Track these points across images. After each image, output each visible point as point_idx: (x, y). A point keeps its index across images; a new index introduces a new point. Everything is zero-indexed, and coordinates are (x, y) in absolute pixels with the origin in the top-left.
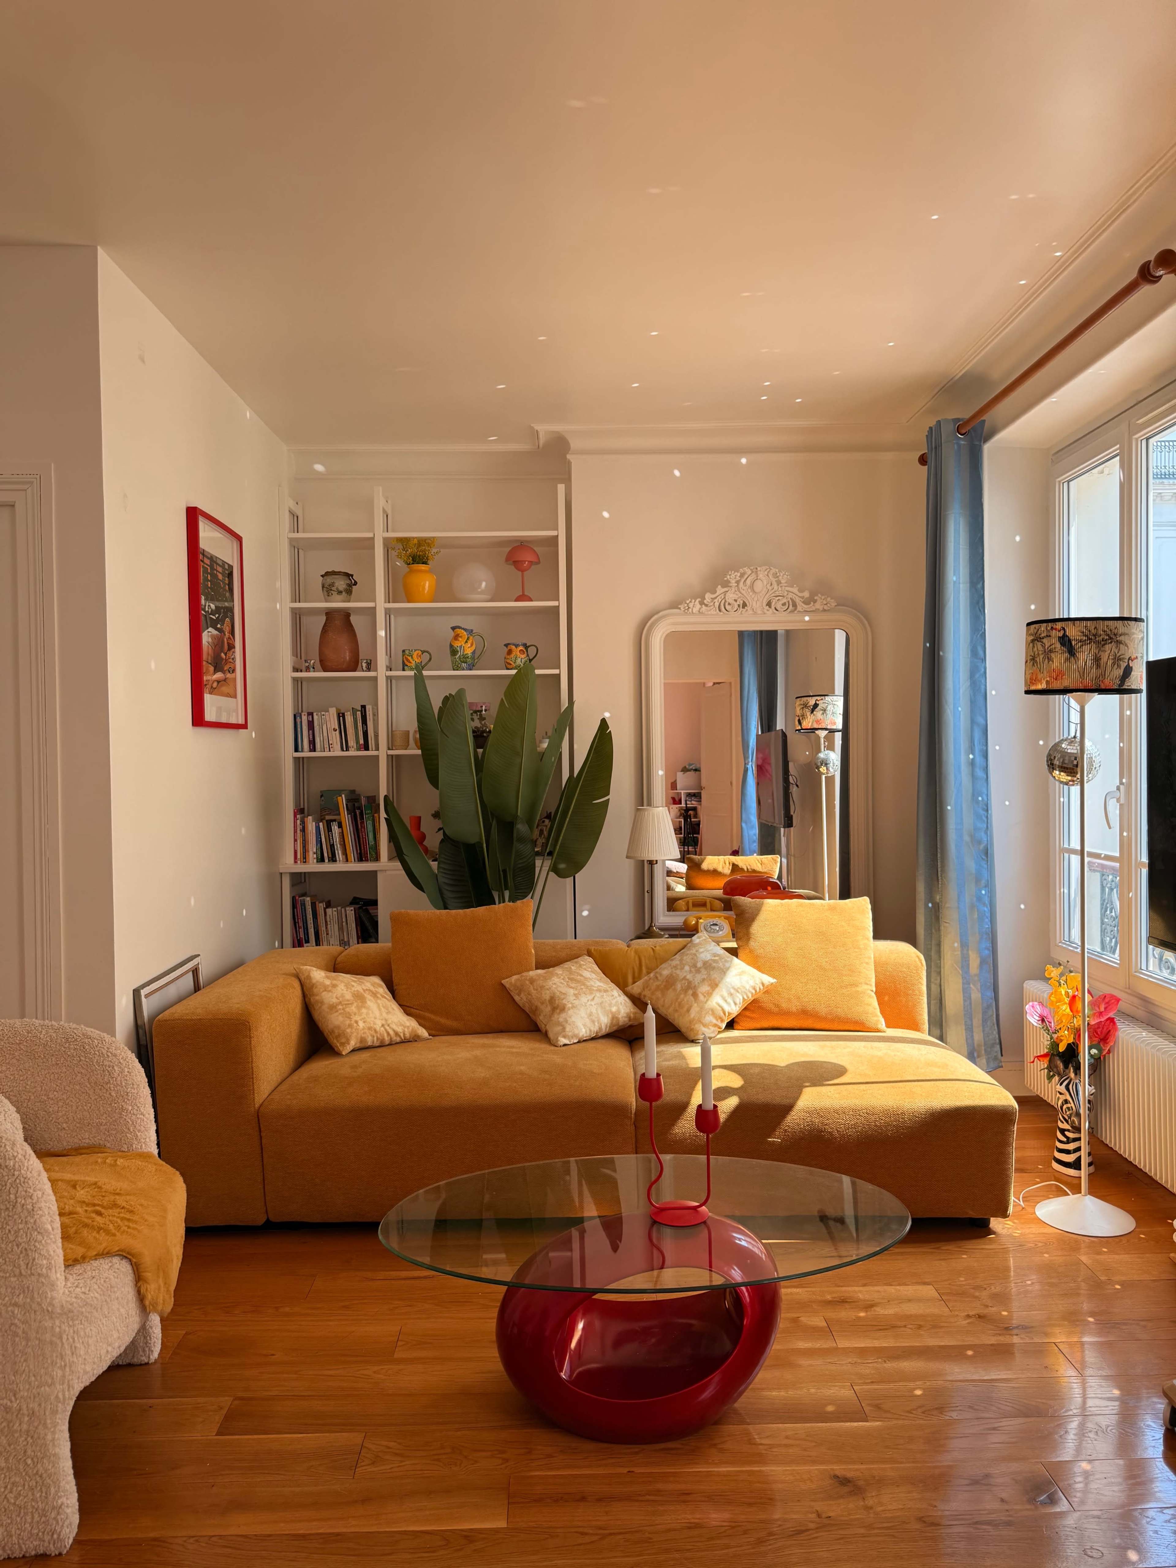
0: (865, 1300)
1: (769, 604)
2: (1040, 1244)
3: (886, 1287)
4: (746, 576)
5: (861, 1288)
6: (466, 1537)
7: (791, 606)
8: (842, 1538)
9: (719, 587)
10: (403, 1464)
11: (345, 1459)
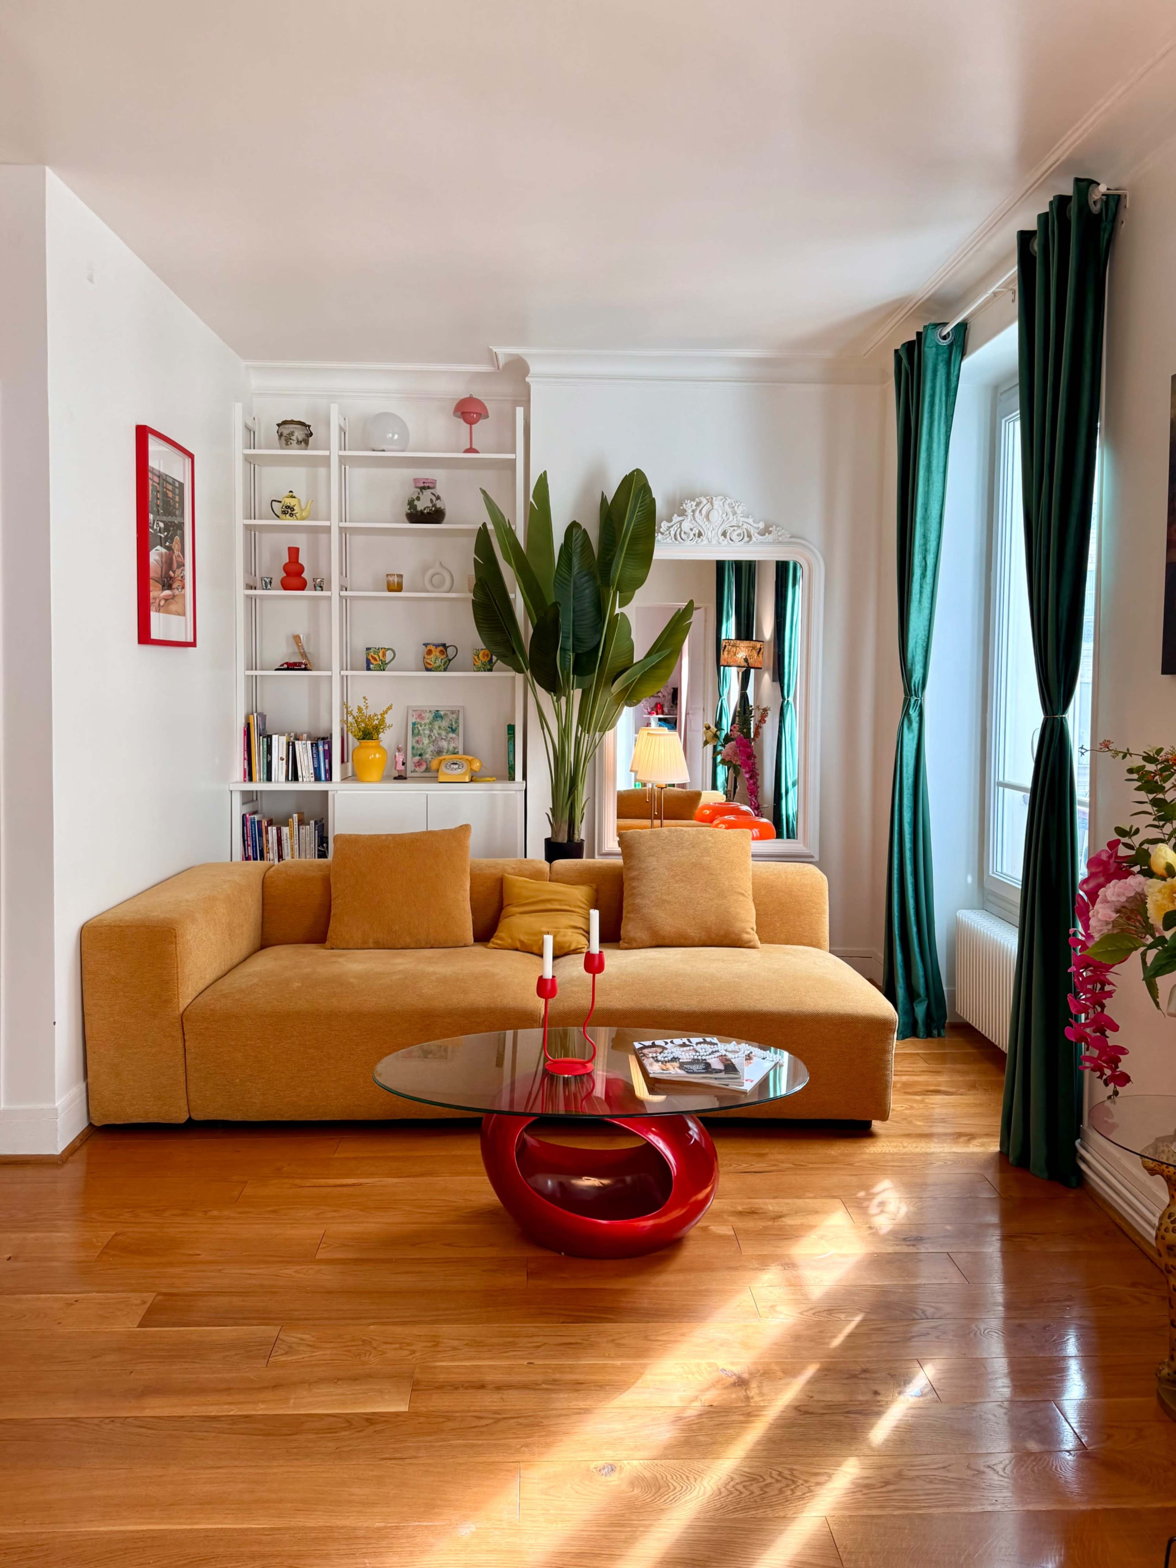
0: (773, 1212)
1: (724, 534)
2: (950, 1163)
3: (795, 1200)
4: (702, 506)
5: (772, 1201)
6: (367, 1420)
7: (746, 537)
8: (721, 1424)
9: (675, 515)
10: (315, 1354)
11: (260, 1350)
